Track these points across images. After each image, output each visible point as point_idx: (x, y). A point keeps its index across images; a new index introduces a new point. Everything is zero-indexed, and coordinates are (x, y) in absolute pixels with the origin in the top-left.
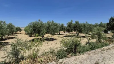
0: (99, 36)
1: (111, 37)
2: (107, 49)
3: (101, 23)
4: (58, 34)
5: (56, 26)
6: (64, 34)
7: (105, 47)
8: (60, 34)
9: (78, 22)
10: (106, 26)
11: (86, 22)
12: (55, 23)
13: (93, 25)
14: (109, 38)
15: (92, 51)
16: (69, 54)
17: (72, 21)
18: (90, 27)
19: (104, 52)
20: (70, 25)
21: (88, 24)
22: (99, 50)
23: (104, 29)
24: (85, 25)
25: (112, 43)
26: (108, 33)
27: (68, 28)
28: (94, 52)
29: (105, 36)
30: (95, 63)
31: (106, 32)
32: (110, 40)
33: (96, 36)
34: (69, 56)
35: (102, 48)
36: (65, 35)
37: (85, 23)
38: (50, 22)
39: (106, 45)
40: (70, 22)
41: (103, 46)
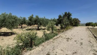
0: (53, 29)
1: (59, 28)
2: (57, 38)
3: (54, 18)
4: (20, 28)
5: (14, 19)
6: (26, 27)
7: (55, 37)
8: (23, 27)
9: (38, 16)
10: (57, 20)
11: (45, 17)
12: (13, 16)
13: (49, 20)
14: (58, 29)
15: (47, 42)
16: (25, 49)
17: (33, 15)
18: (47, 22)
19: (55, 41)
20: (31, 19)
21: (46, 19)
22: (51, 40)
23: (55, 23)
24: (43, 20)
25: (59, 33)
26: (58, 26)
27: (30, 21)
28: (48, 43)
29: (56, 28)
30: (47, 54)
31: (57, 25)
32: (59, 31)
33: (50, 28)
34: (25, 52)
35: (54, 38)
36: (27, 29)
37: (43, 18)
38: (6, 14)
39: (57, 35)
40: (31, 16)
41: (54, 36)
